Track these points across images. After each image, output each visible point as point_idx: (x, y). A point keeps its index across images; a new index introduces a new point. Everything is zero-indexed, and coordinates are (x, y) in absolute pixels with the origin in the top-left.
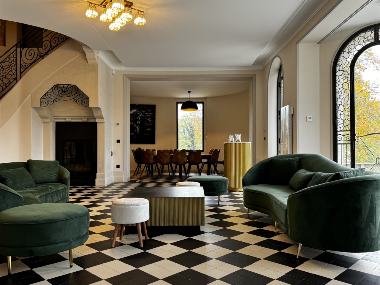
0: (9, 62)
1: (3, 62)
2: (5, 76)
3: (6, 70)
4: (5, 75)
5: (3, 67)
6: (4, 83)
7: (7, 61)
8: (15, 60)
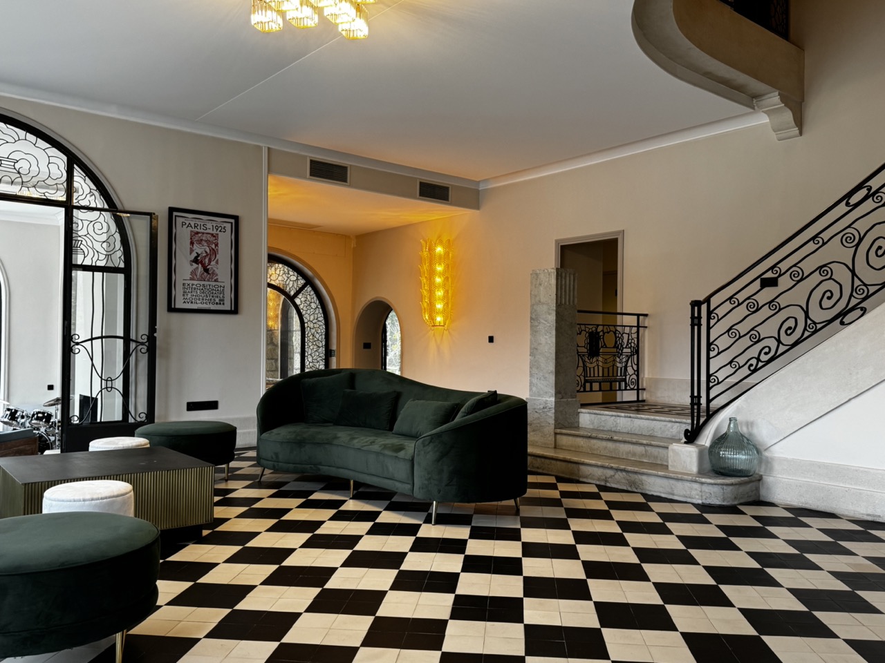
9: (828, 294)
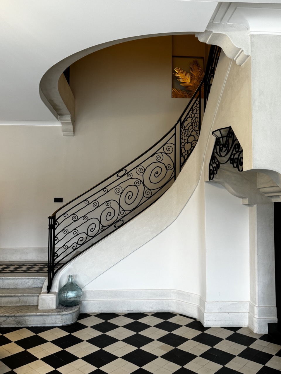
0: (192, 117)
1: (185, 120)
2: (187, 140)
3: (188, 131)
4: (186, 138)
5: (185, 127)
6: (186, 151)
7: (190, 117)
8: (198, 112)
9: (109, 214)
